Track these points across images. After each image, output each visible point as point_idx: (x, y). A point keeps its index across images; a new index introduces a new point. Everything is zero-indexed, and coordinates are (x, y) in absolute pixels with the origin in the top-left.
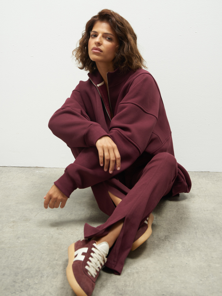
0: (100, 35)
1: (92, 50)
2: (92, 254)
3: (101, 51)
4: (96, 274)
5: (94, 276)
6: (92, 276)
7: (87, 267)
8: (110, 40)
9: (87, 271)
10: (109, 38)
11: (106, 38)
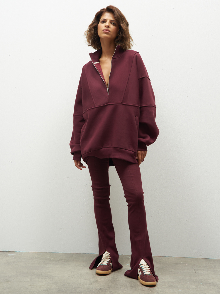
0: (108, 21)
1: (103, 31)
2: (142, 268)
3: (109, 31)
4: (150, 273)
5: (150, 274)
6: (149, 275)
7: (145, 274)
8: (114, 24)
9: (146, 275)
10: (113, 24)
11: (111, 23)
